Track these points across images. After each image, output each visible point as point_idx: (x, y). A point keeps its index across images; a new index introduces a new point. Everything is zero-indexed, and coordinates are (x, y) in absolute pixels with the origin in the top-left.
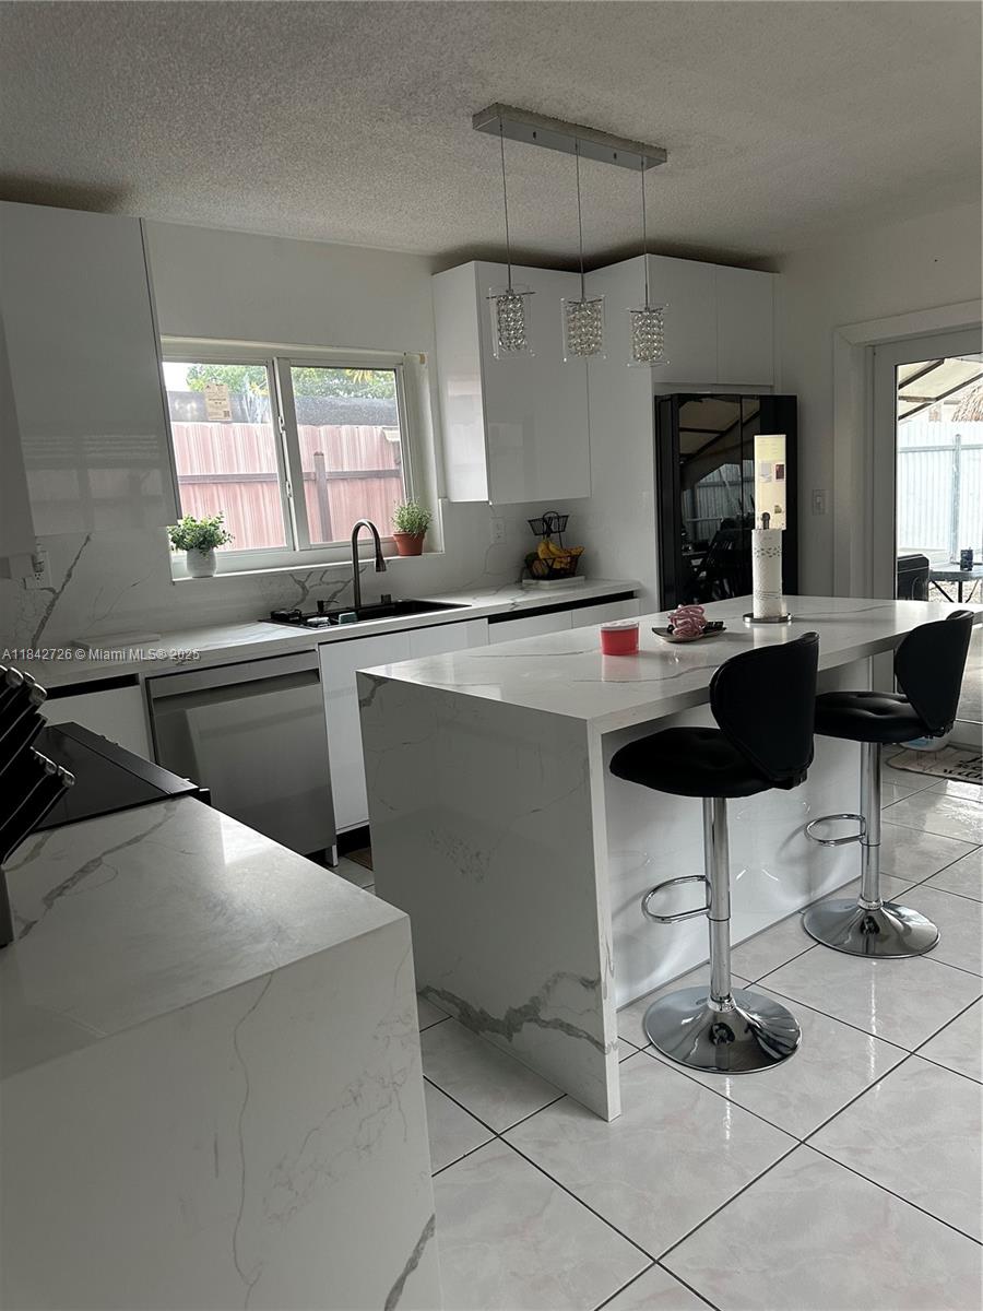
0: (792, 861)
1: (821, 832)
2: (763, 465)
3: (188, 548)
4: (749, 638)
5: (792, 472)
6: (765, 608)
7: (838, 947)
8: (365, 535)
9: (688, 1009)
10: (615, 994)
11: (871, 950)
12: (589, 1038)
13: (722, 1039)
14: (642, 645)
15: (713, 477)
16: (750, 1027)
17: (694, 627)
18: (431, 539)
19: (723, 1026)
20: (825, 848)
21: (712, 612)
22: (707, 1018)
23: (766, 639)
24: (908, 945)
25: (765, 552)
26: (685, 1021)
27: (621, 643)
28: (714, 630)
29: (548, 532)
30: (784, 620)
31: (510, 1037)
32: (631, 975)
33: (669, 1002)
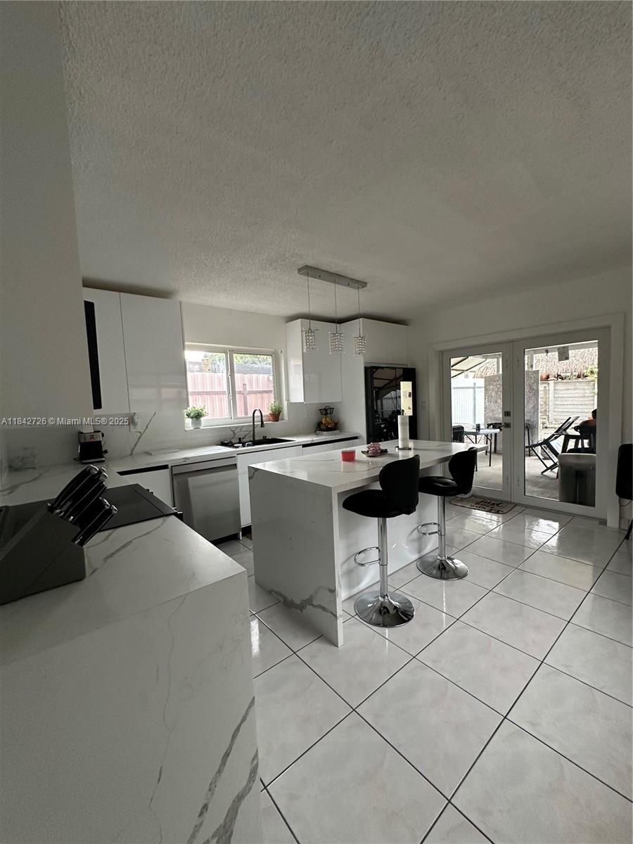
0: (413, 540)
1: (424, 530)
2: (404, 392)
3: (192, 418)
4: (398, 456)
5: (414, 395)
6: (403, 445)
7: (430, 575)
8: (258, 414)
9: (372, 600)
10: (342, 594)
11: (443, 576)
12: (331, 613)
13: (385, 613)
14: (356, 458)
15: (388, 396)
16: (395, 607)
17: (376, 451)
18: (283, 414)
19: (385, 608)
20: (425, 536)
21: (383, 445)
22: (379, 604)
23: (403, 456)
24: (458, 575)
25: (403, 424)
26: (369, 606)
27: (349, 457)
28: (384, 452)
29: (326, 414)
30: (410, 449)
31: (302, 611)
32: (351, 585)
33: (365, 597)
